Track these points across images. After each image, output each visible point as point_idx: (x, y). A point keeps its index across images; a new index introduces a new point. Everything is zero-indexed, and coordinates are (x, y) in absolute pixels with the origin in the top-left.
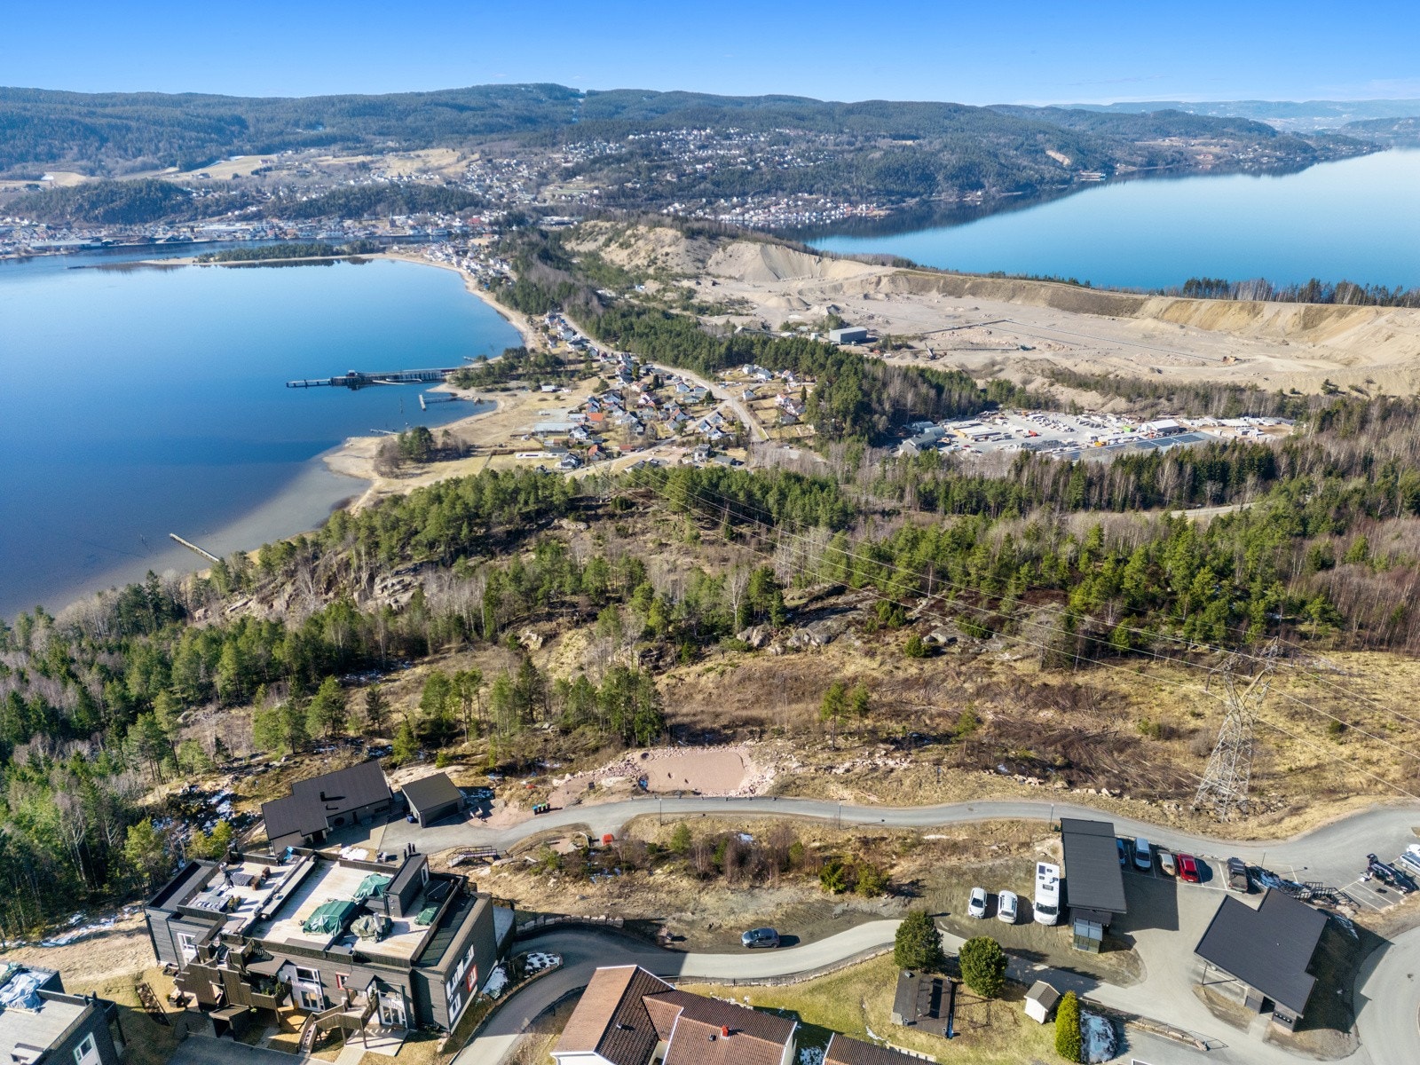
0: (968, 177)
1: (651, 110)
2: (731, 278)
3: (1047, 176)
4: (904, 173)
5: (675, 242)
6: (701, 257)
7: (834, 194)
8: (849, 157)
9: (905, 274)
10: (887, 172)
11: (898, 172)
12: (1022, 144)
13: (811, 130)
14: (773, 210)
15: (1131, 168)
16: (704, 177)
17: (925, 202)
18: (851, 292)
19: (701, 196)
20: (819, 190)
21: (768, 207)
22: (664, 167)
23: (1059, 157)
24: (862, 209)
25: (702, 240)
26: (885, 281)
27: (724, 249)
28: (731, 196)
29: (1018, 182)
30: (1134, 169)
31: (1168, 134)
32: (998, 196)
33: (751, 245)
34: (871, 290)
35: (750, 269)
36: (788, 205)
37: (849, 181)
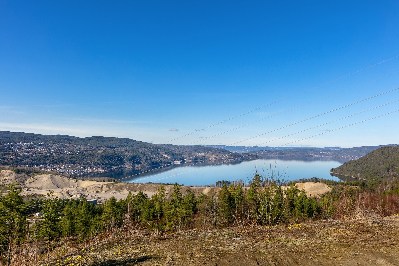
0: (135, 159)
1: (7, 138)
2: (36, 188)
3: (163, 161)
4: (111, 158)
5: (10, 175)
6: (22, 181)
7: (84, 164)
8: (90, 152)
9: (113, 184)
10: (104, 157)
11: (110, 157)
12: (153, 151)
13: (75, 144)
14: (58, 169)
15: (190, 161)
16: (28, 157)
17: (120, 168)
18: (91, 191)
19: (26, 164)
20: (78, 163)
21: (56, 168)
22: (10, 154)
23: (166, 156)
24: (95, 170)
25: (23, 174)
26: (104, 186)
27: (33, 177)
28: (40, 164)
29: (153, 162)
30: (191, 161)
31: (199, 152)
32: (146, 167)
33: (46, 175)
34: (99, 190)
35: (45, 184)
36: (64, 167)
37: (90, 160)
